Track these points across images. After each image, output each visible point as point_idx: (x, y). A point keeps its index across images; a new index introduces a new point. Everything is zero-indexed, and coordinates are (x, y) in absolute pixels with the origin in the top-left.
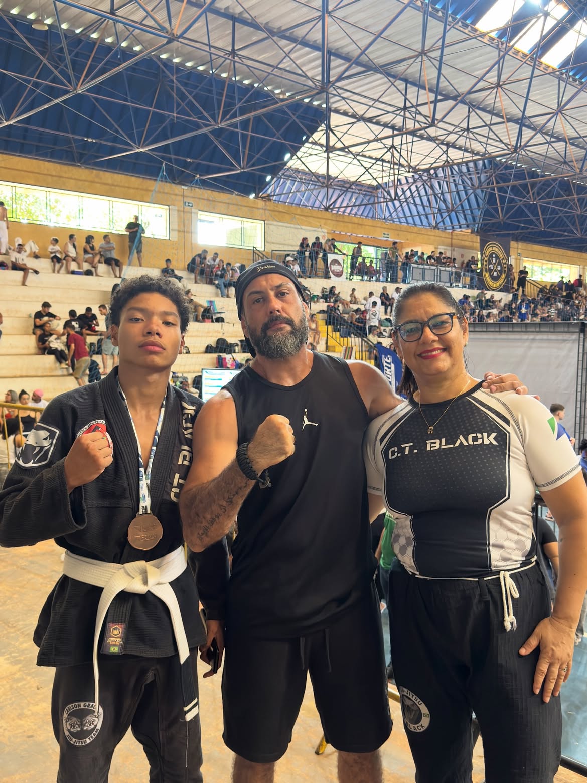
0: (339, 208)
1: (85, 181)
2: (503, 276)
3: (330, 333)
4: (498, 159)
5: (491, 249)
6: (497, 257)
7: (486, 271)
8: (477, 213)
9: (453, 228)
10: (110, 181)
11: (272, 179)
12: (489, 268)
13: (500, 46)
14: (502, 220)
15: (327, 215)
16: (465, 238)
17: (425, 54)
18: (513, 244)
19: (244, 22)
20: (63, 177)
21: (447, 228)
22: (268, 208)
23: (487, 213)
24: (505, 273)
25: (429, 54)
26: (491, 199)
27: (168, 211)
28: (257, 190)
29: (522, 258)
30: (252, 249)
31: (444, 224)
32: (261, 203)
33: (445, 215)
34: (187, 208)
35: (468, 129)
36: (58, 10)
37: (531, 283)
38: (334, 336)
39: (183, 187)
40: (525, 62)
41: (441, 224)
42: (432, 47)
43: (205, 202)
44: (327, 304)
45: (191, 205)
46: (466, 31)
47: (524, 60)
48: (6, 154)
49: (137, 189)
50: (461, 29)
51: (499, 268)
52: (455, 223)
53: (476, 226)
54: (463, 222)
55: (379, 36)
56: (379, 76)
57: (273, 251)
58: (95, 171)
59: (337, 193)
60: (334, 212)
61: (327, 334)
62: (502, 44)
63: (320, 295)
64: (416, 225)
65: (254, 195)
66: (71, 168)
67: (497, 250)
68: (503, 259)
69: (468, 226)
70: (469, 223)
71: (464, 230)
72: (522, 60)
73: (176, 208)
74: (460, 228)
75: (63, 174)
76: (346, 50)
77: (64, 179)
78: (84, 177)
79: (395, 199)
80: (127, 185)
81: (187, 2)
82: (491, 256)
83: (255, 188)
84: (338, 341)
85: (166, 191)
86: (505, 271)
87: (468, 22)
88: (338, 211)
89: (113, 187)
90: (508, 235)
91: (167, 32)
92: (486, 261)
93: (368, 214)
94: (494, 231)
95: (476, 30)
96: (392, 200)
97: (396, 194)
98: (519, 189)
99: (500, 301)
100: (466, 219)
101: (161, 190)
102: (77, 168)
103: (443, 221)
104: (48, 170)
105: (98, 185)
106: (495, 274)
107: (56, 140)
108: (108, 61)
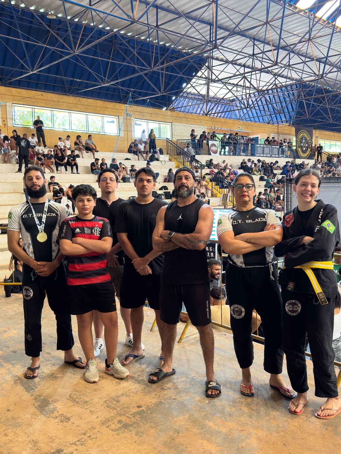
0: (214, 114)
1: (72, 104)
2: (309, 150)
3: (214, 186)
4: (307, 83)
5: (302, 134)
6: (306, 139)
7: (299, 147)
8: (292, 114)
9: (278, 123)
10: (86, 104)
11: (176, 98)
12: (301, 146)
13: (310, 16)
14: (308, 117)
15: (207, 118)
16: (286, 128)
17: (268, 23)
18: (314, 131)
19: (163, 9)
20: (60, 102)
21: (274, 123)
22: (173, 115)
23: (298, 114)
24: (310, 148)
25: (270, 23)
26: (301, 105)
27: (118, 119)
28: (167, 106)
29: (318, 139)
30: (166, 139)
31: (273, 121)
32: (169, 113)
33: (273, 116)
34: (128, 117)
35: (289, 65)
36: (66, 9)
37: (325, 154)
38: (216, 188)
39: (126, 105)
40: (325, 26)
41: (271, 121)
42: (272, 19)
43: (138, 113)
44: (210, 169)
45: (131, 115)
46: (291, 9)
47: (324, 24)
48: (28, 89)
49: (101, 107)
50: (288, 7)
51: (307, 145)
52: (279, 120)
53: (292, 121)
54: (284, 119)
55: (247, 15)
56: (239, 36)
57: (177, 140)
58: (77, 98)
59: (213, 104)
60: (211, 116)
61: (212, 187)
62: (311, 15)
63: (205, 164)
64: (256, 122)
65: (165, 108)
66: (64, 96)
67: (305, 135)
68: (309, 140)
69: (287, 122)
70: (287, 119)
71: (284, 124)
72: (323, 24)
73: (122, 117)
74: (282, 122)
75: (60, 100)
76: (226, 24)
77: (61, 103)
78: (71, 102)
79: (248, 107)
80: (95, 105)
81: (139, 2)
82: (302, 138)
83: (166, 104)
84: (219, 190)
85: (116, 108)
86: (310, 147)
87: (292, 3)
88: (213, 116)
89: (87, 107)
90: (311, 126)
91: (131, 18)
92: (299, 142)
93: (227, 116)
94: (303, 124)
95: (296, 8)
96: (246, 108)
97: (248, 104)
98: (320, 99)
99: (308, 165)
100: (285, 118)
101: (114, 108)
102: (68, 96)
103: (272, 120)
104: (51, 98)
105: (80, 106)
106: (304, 149)
107: (55, 80)
108: (92, 36)
